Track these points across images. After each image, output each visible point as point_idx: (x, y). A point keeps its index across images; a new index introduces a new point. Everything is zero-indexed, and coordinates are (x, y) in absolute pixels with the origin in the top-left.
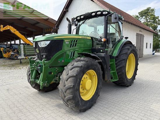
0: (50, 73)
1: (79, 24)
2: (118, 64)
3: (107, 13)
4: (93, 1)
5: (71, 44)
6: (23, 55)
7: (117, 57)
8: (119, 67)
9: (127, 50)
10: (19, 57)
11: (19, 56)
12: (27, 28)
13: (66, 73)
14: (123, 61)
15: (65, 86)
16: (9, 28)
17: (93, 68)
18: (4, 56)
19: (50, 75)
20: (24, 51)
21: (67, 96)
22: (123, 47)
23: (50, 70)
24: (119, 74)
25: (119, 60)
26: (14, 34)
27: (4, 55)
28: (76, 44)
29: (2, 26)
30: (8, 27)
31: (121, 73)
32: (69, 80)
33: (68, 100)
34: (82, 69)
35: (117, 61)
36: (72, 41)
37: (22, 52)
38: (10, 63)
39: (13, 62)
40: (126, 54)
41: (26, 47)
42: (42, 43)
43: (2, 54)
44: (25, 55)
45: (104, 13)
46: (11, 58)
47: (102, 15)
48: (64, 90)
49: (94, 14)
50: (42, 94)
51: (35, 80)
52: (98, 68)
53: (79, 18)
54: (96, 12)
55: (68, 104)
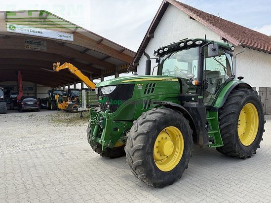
0: (116, 129)
1: (162, 59)
2: (223, 120)
3: (201, 42)
4: (194, 19)
5: (146, 90)
6: (85, 105)
7: (221, 108)
8: (225, 125)
9: (239, 98)
10: (80, 109)
11: (79, 107)
12: (93, 66)
13: (135, 129)
14: (232, 116)
15: (132, 146)
16: (67, 67)
17: (175, 124)
18: (59, 108)
19: (115, 133)
20: (87, 100)
22: (231, 93)
23: (115, 125)
24: (226, 136)
25: (225, 114)
26: (74, 75)
27: (60, 106)
28: (153, 89)
29: (58, 64)
30: (67, 65)
31: (228, 135)
32: (138, 138)
33: (137, 167)
34: (157, 124)
35: (222, 116)
36: (148, 84)
37: (85, 101)
38: (66, 117)
39: (71, 116)
40: (237, 103)
41: (89, 94)
42: (106, 89)
43: (56, 104)
44: (87, 106)
45: (197, 43)
46: (68, 110)
47: (194, 45)
48: (131, 153)
49: (182, 45)
50: (107, 161)
51: (96, 139)
52: (185, 124)
53: (161, 51)
54: (185, 42)
55: (137, 173)
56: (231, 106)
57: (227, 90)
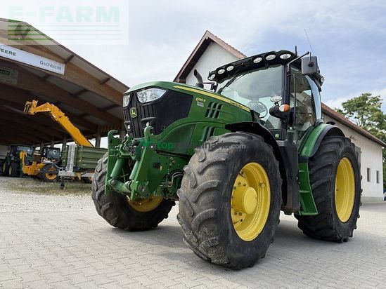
1: (220, 86)
2: (315, 176)
3: (289, 56)
5: (208, 110)
6: (71, 167)
7: (311, 159)
8: (317, 183)
9: (335, 145)
10: (62, 174)
11: (61, 170)
13: (200, 157)
14: (328, 170)
15: (196, 186)
16: (48, 110)
18: (25, 172)
20: (76, 159)
21: (201, 210)
24: (320, 200)
25: (318, 167)
26: (57, 124)
27: (26, 169)
28: (218, 113)
29: (35, 102)
30: (48, 107)
31: (324, 199)
32: (208, 171)
35: (314, 169)
36: (211, 103)
37: (71, 162)
38: (36, 186)
39: (43, 185)
41: (81, 150)
43: (19, 167)
44: (75, 169)
45: (282, 57)
46: (39, 177)
48: (192, 198)
49: (258, 60)
52: (274, 164)
54: (263, 56)
56: (326, 156)
57: (318, 135)
